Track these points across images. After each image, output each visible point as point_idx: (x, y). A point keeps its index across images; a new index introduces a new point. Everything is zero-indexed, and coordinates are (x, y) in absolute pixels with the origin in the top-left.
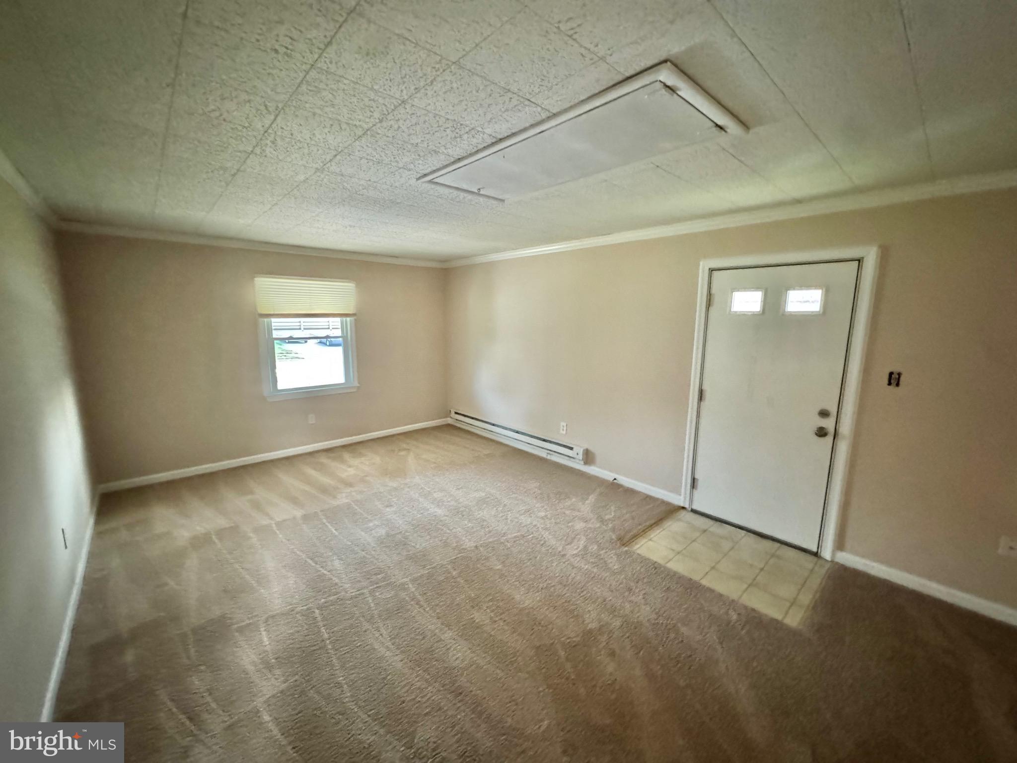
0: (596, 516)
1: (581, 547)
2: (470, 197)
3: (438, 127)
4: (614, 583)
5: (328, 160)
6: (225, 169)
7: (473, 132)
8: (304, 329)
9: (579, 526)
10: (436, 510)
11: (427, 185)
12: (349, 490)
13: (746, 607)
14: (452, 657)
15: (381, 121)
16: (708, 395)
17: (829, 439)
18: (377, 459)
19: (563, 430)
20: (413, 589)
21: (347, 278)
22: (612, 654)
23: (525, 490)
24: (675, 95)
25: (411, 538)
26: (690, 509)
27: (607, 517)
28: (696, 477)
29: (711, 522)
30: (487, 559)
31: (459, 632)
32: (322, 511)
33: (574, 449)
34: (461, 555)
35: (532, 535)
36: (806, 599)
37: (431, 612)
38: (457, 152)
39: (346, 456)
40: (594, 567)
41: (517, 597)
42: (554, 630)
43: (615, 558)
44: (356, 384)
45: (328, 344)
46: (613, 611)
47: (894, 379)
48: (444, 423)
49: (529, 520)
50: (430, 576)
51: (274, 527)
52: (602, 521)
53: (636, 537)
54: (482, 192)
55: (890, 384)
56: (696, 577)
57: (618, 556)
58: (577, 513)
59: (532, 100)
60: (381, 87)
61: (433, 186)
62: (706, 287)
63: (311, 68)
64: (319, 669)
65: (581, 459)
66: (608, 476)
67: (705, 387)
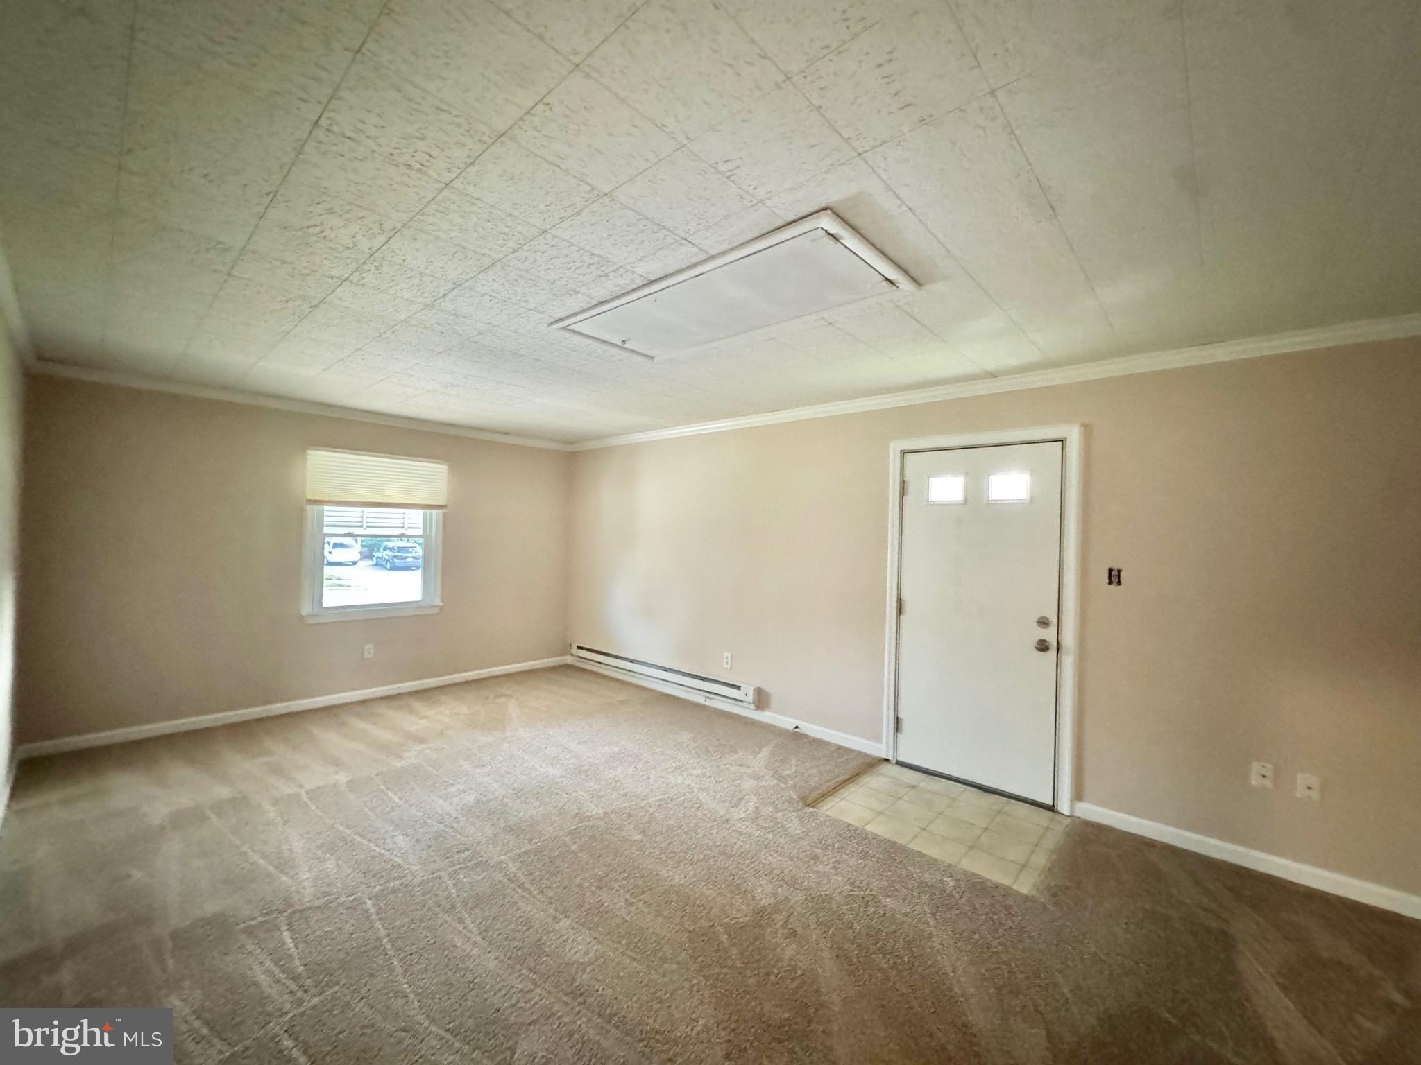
0: (771, 772)
1: (751, 810)
2: (613, 351)
3: (581, 262)
4: (795, 851)
5: (441, 295)
6: (304, 298)
7: (621, 271)
8: (368, 527)
9: (749, 784)
10: (550, 769)
11: (563, 332)
12: (420, 747)
13: (965, 872)
14: (570, 950)
15: (515, 251)
16: (908, 607)
17: (1052, 653)
18: (462, 709)
19: (727, 663)
20: (514, 869)
21: (438, 458)
22: (793, 934)
23: (675, 743)
24: (839, 244)
25: (511, 804)
26: (894, 762)
27: (786, 773)
28: (901, 716)
29: (922, 776)
30: (620, 829)
31: (581, 919)
32: (377, 775)
33: (742, 688)
34: (584, 824)
35: (684, 797)
36: (1040, 860)
37: (540, 896)
38: (600, 293)
39: (418, 705)
40: (769, 832)
41: (664, 873)
42: (714, 910)
43: (796, 821)
44: (438, 602)
45: (388, 566)
46: (793, 884)
47: (1114, 576)
48: (561, 663)
49: (680, 779)
50: (538, 851)
51: (304, 797)
52: (782, 779)
53: (824, 796)
54: (626, 346)
55: (1110, 582)
56: (902, 841)
57: (801, 820)
58: (745, 769)
59: (689, 239)
60: (521, 213)
61: (568, 335)
62: (898, 471)
63: (445, 187)
64: (372, 975)
65: (751, 702)
66: (787, 723)
67: (905, 596)
